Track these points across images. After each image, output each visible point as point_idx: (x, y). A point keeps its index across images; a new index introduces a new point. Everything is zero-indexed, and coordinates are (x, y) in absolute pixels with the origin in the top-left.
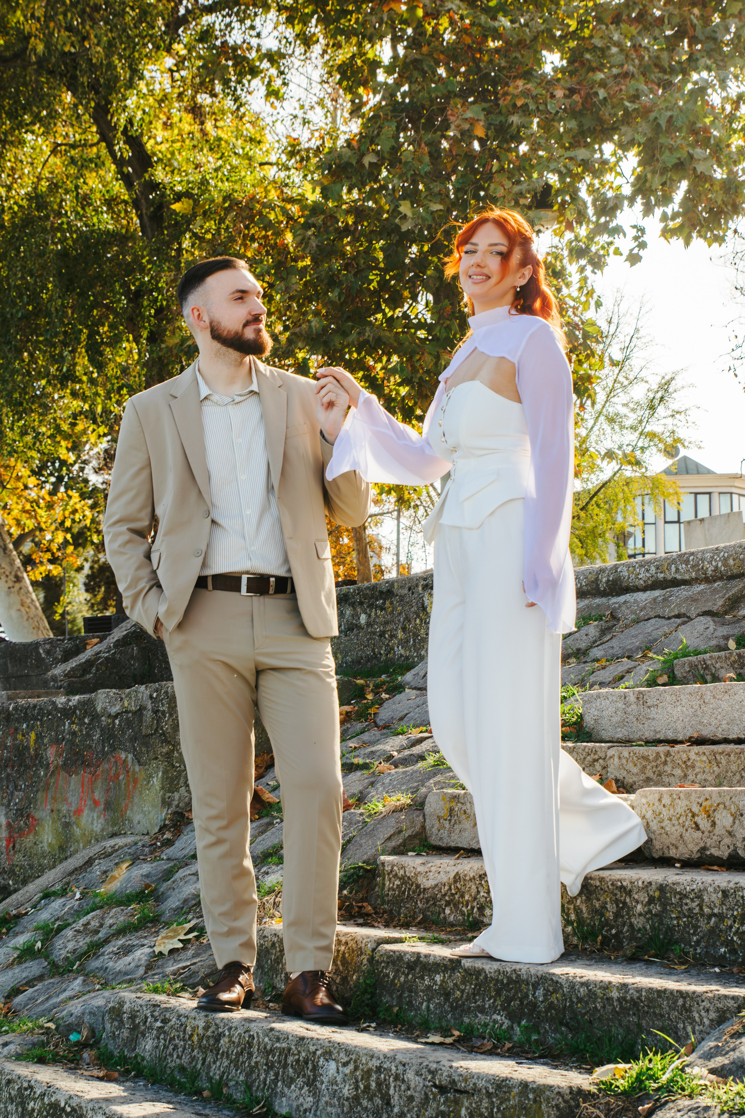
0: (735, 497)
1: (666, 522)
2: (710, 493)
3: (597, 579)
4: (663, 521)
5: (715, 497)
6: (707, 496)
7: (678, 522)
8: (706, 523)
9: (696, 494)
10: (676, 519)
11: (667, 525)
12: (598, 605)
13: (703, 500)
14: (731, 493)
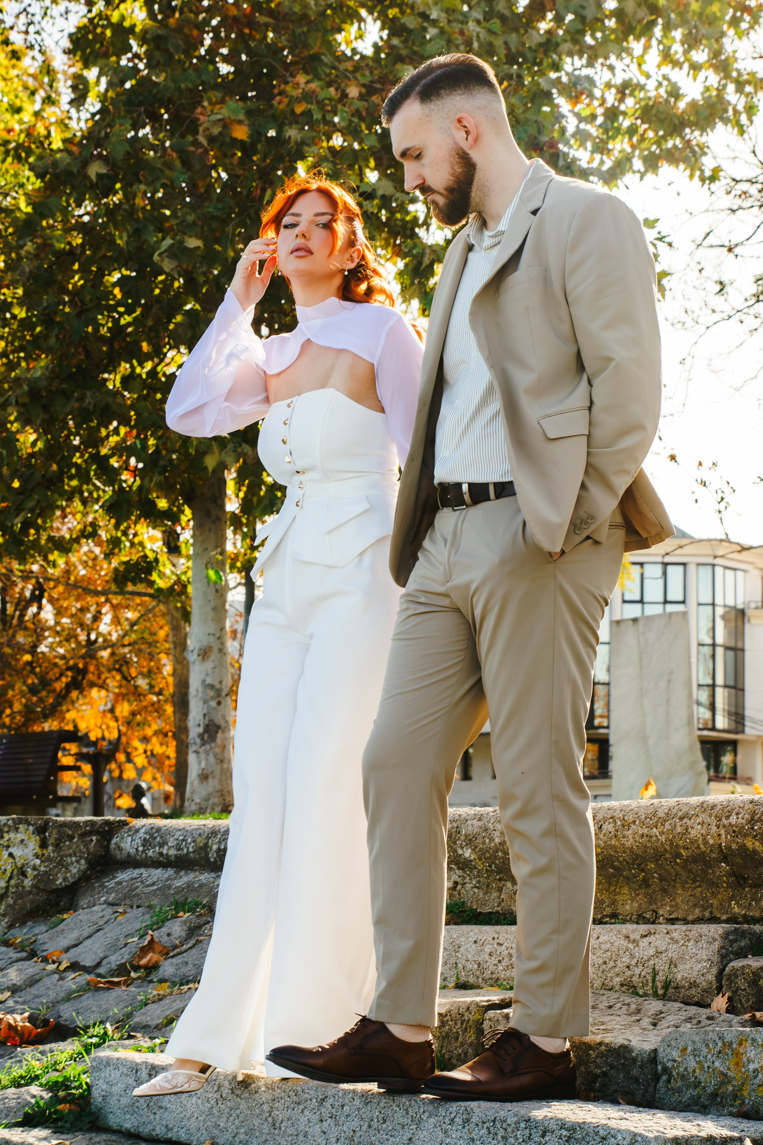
0: (719, 570)
1: (624, 602)
2: (684, 564)
3: (206, 845)
4: (619, 600)
5: (692, 569)
6: (681, 568)
7: (641, 601)
8: (641, 624)
9: (665, 565)
10: (638, 598)
11: (626, 606)
12: (201, 886)
13: (675, 573)
14: (714, 565)
